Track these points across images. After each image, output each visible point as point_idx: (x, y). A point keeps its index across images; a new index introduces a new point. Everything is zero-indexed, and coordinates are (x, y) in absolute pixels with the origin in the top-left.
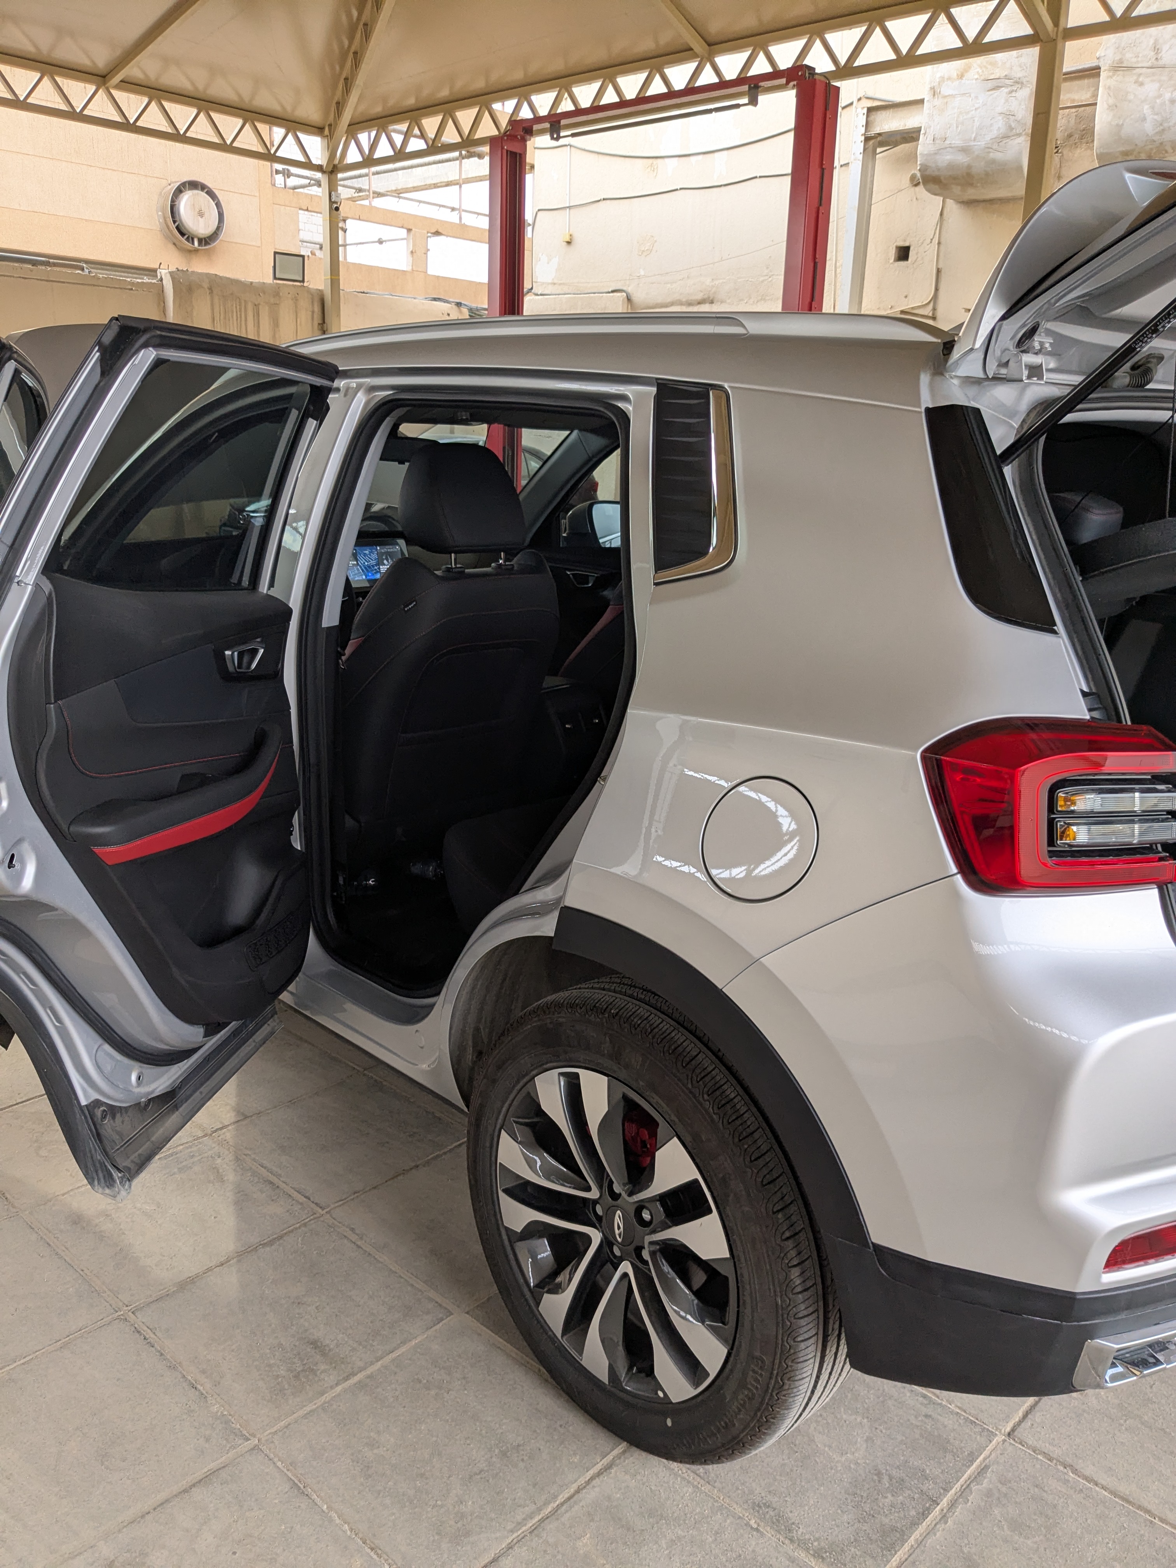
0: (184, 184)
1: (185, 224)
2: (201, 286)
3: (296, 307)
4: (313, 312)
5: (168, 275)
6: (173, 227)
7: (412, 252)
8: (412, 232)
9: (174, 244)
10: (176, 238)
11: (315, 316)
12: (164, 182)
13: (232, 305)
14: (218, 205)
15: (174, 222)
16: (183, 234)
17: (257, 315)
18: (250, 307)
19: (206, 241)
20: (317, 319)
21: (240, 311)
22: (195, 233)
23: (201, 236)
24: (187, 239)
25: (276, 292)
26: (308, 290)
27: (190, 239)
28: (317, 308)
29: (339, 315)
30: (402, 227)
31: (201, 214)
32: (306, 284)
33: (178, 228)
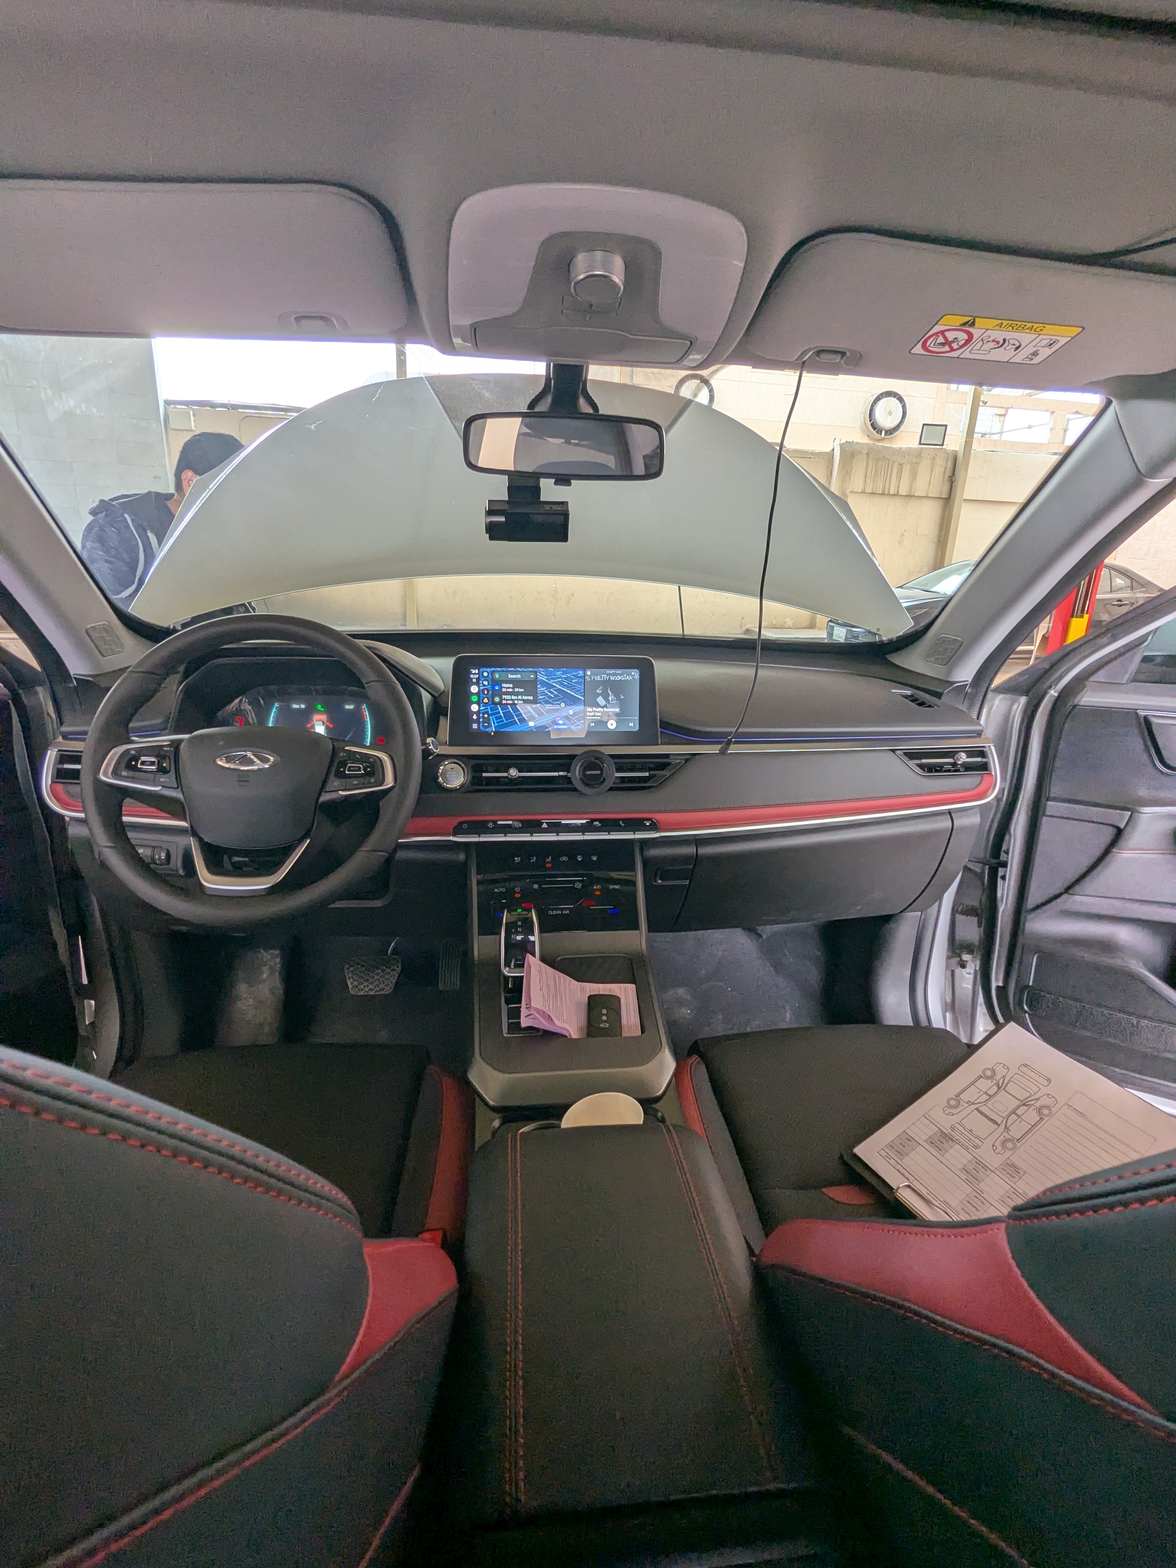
0: (882, 394)
1: (878, 422)
2: (861, 453)
3: (933, 465)
4: (946, 468)
5: (839, 446)
6: (869, 424)
7: (1051, 429)
8: (1055, 414)
9: (868, 436)
10: (868, 430)
11: (947, 470)
12: (869, 394)
13: (882, 466)
14: (904, 407)
15: (870, 421)
16: (874, 428)
17: (900, 472)
18: (896, 465)
19: (890, 432)
20: (949, 473)
21: (888, 469)
22: (884, 427)
23: (887, 429)
24: (877, 432)
25: (919, 454)
26: (945, 451)
27: (879, 431)
28: (950, 465)
29: (967, 470)
30: (1047, 411)
31: (890, 413)
32: (944, 447)
33: (872, 425)
